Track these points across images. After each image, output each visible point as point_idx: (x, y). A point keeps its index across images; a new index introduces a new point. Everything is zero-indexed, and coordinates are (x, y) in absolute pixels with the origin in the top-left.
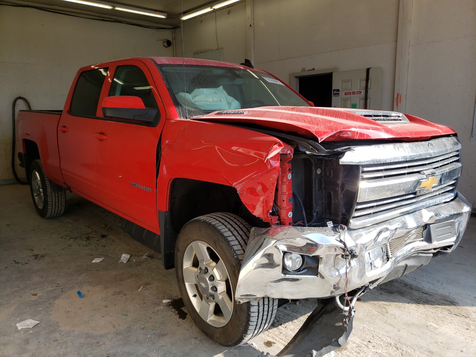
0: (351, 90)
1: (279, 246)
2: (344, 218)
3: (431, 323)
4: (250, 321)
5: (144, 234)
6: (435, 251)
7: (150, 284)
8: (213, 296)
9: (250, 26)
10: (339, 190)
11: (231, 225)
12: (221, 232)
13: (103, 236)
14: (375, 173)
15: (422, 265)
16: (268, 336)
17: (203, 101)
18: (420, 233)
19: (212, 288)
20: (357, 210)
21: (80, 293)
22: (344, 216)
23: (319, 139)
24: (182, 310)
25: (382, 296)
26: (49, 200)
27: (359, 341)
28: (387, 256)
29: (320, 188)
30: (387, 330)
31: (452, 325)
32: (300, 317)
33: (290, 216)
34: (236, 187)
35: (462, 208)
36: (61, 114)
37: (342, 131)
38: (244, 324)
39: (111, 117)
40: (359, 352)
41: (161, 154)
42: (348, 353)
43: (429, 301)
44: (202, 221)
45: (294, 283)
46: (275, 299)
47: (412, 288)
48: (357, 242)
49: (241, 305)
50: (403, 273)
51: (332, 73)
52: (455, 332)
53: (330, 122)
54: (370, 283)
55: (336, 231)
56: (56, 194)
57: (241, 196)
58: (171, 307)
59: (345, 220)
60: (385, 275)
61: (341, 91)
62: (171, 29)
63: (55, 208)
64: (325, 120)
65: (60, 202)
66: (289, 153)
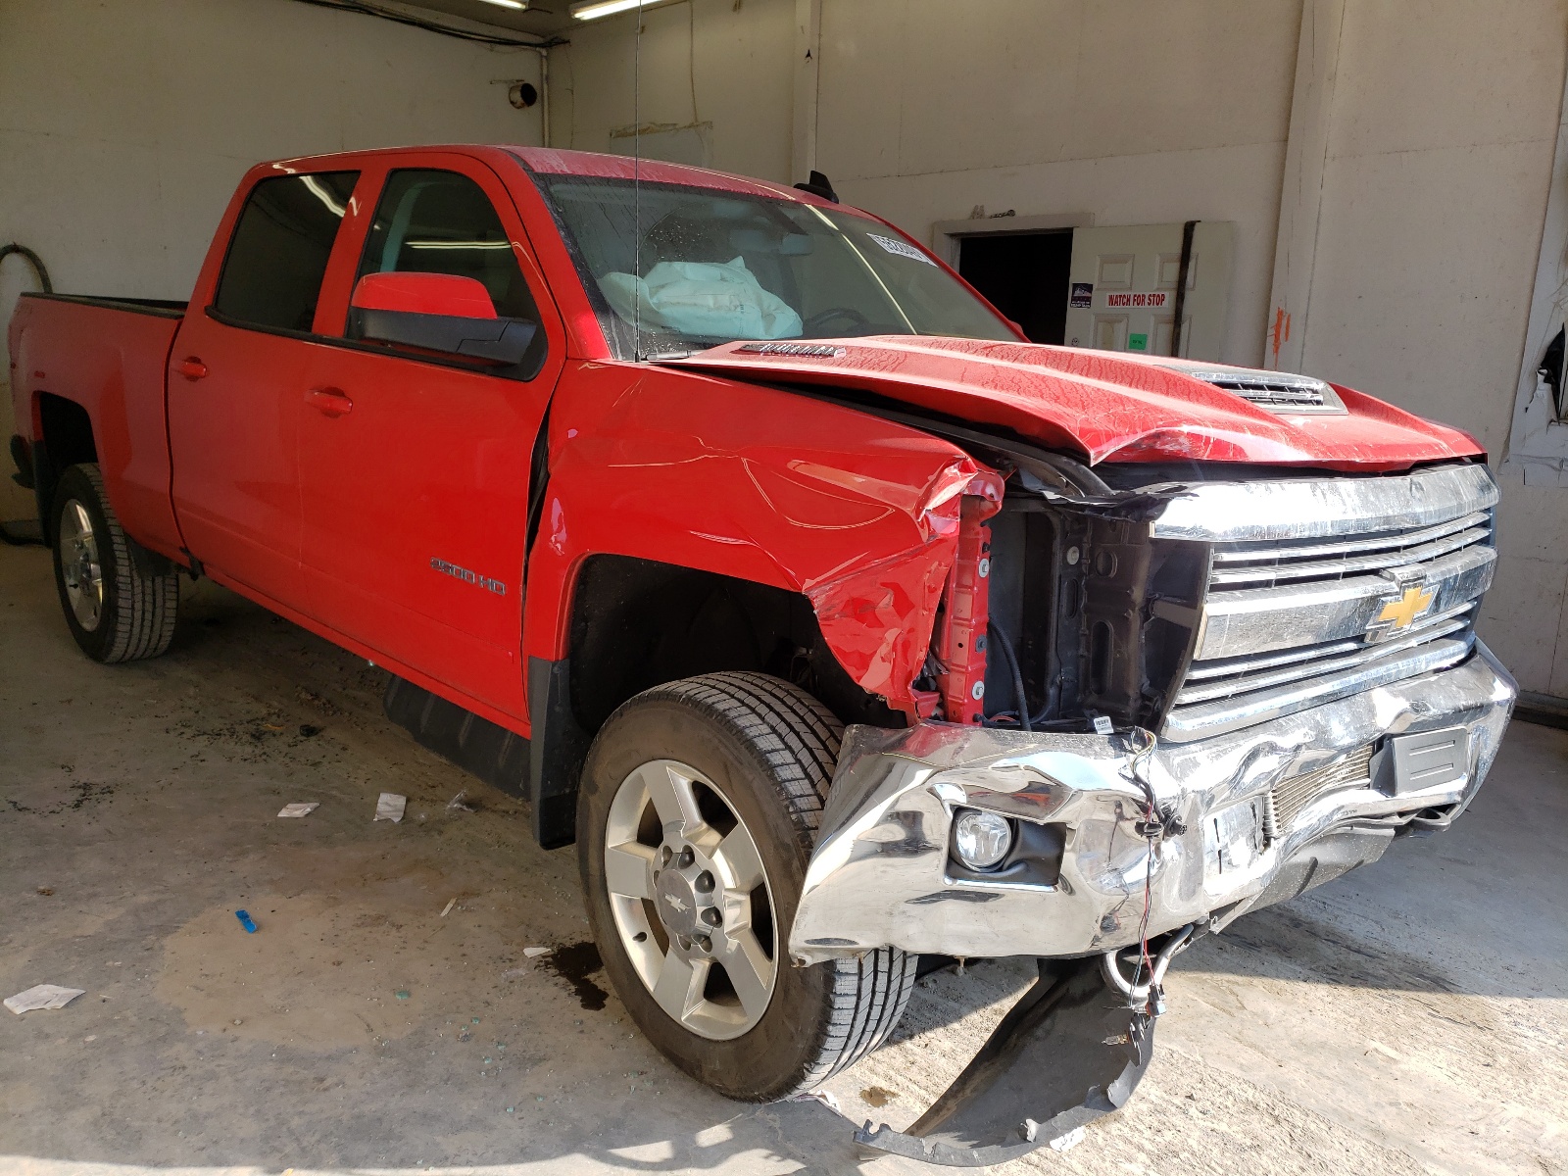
0: (1130, 289)
1: (938, 788)
2: (1144, 708)
3: (1376, 1044)
4: (829, 1023)
5: (464, 729)
6: (1404, 821)
7: (478, 895)
8: (707, 940)
9: (809, 55)
10: (1134, 617)
11: (778, 714)
12: (747, 735)
13: (309, 731)
14: (1253, 569)
15: (1361, 862)
16: (872, 1070)
17: (684, 304)
18: (1362, 762)
19: (705, 915)
20: (1191, 683)
21: (247, 916)
22: (1147, 703)
23: (1092, 453)
24: (588, 981)
25: (1225, 955)
26: (121, 603)
27: (1158, 1093)
28: (1264, 830)
29: (1074, 611)
30: (1244, 1062)
31: (1441, 1050)
32: (970, 1012)
33: (978, 694)
34: (813, 594)
35: (1491, 689)
36: (182, 317)
37: (1163, 433)
38: (810, 1031)
39: (383, 342)
40: (1162, 1127)
41: (548, 476)
42: (1126, 1130)
43: (1368, 974)
44: (681, 696)
45: (979, 905)
46: (910, 957)
47: (1314, 934)
48: (1183, 785)
49: (805, 973)
50: (1303, 886)
51: (1071, 229)
52: (1450, 1074)
53: (1121, 400)
54: (1212, 914)
55: (1122, 748)
56: (149, 583)
57: (826, 623)
58: (553, 971)
59: (1149, 714)
60: (1258, 889)
61: (1097, 289)
62: (537, 45)
63: (142, 630)
64: (1104, 393)
65: (159, 611)
66: (992, 496)
